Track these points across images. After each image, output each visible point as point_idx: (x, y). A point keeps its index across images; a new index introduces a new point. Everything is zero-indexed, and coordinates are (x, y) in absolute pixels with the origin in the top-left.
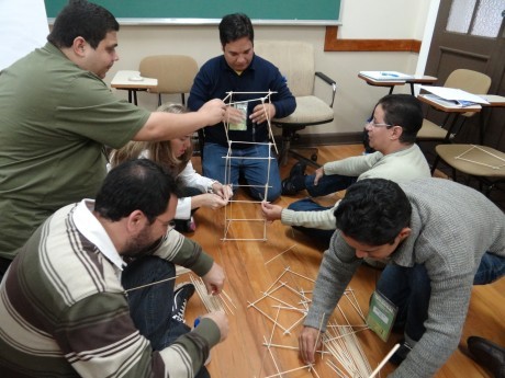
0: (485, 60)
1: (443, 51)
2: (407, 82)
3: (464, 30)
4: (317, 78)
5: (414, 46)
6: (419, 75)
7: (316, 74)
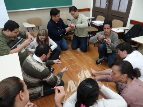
0: (104, 13)
1: (95, 11)
2: (88, 19)
3: (99, 6)
4: (68, 20)
5: (89, 10)
6: (91, 17)
7: (67, 19)
